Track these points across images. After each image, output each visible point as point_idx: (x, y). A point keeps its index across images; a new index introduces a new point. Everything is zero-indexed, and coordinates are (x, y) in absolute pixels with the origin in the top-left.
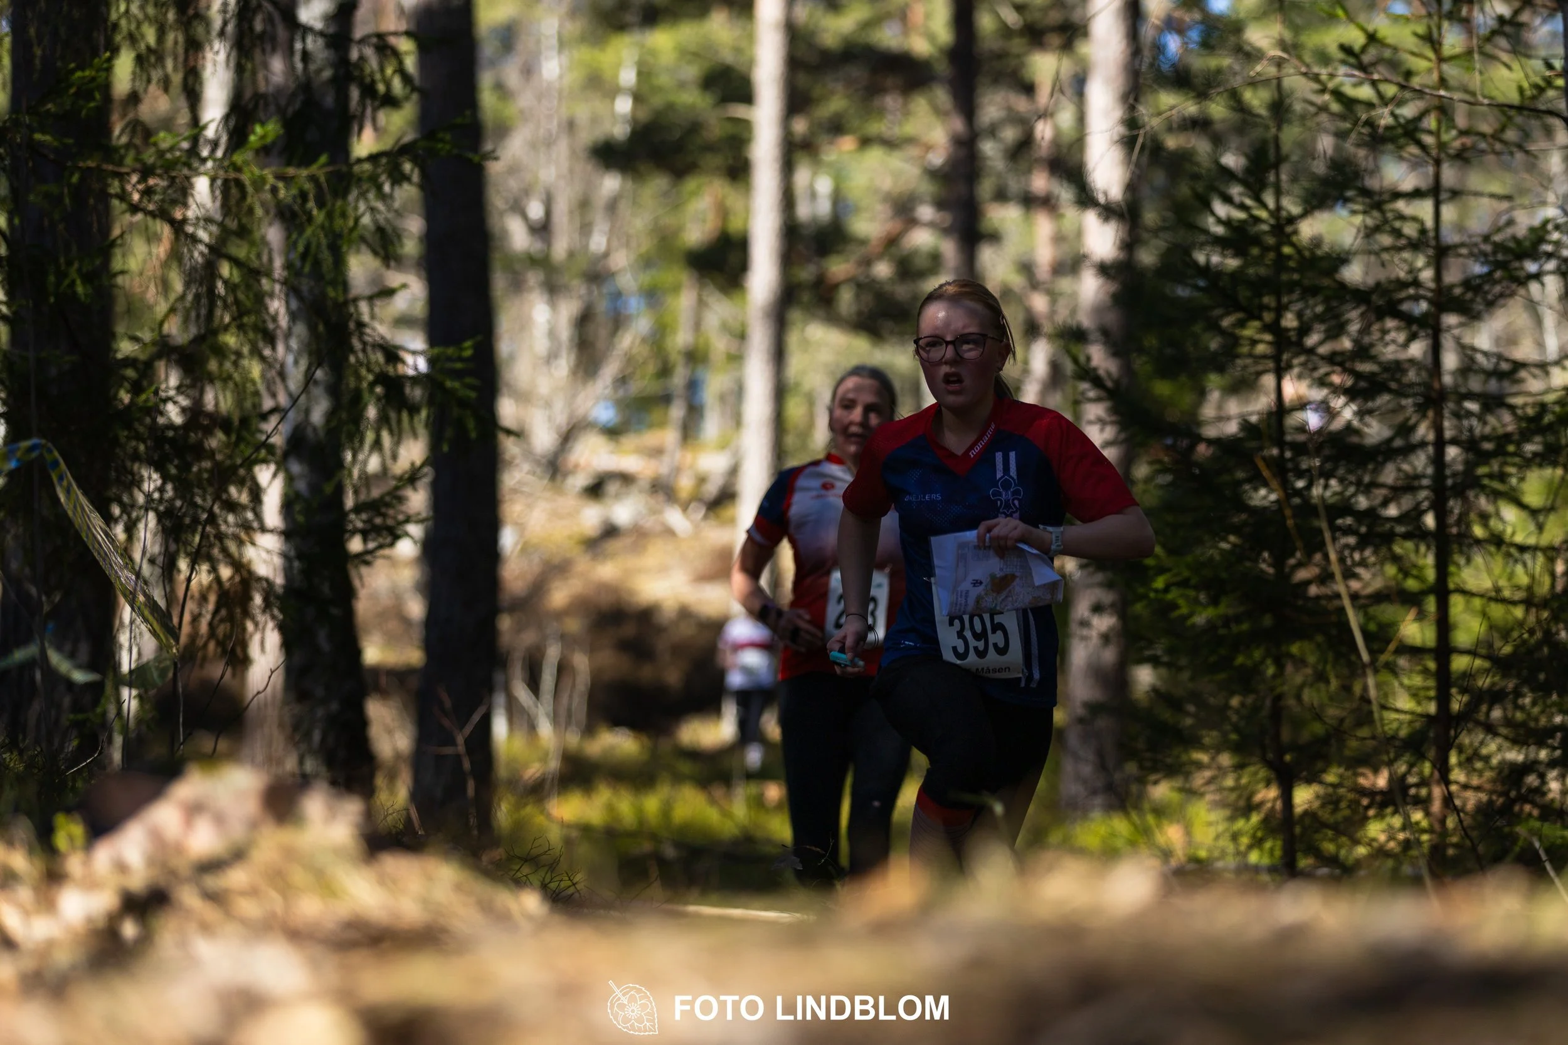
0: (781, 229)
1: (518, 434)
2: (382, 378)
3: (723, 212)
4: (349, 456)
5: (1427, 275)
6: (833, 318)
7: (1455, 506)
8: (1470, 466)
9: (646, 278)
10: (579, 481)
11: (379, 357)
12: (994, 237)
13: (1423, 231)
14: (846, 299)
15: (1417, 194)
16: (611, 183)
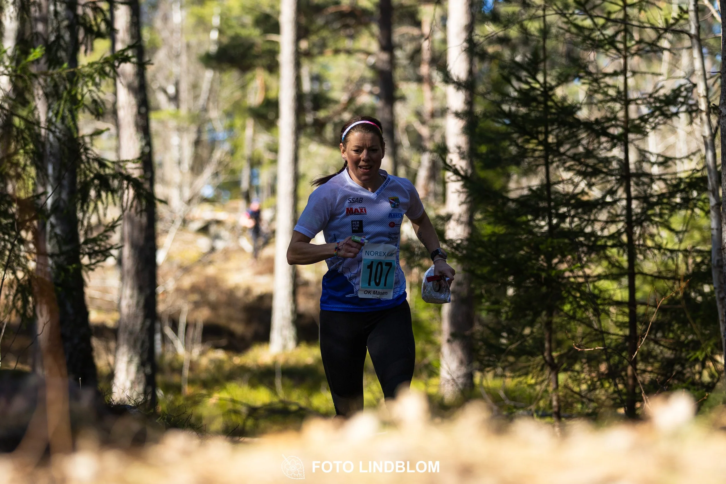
0: (295, 96)
1: (165, 202)
2: (98, 176)
3: (267, 88)
4: (80, 215)
5: (621, 115)
6: (323, 142)
7: (637, 230)
8: (644, 211)
9: (227, 122)
10: (197, 225)
11: (96, 165)
12: (403, 98)
13: (619, 92)
14: (329, 132)
15: (615, 74)
16: (209, 74)
